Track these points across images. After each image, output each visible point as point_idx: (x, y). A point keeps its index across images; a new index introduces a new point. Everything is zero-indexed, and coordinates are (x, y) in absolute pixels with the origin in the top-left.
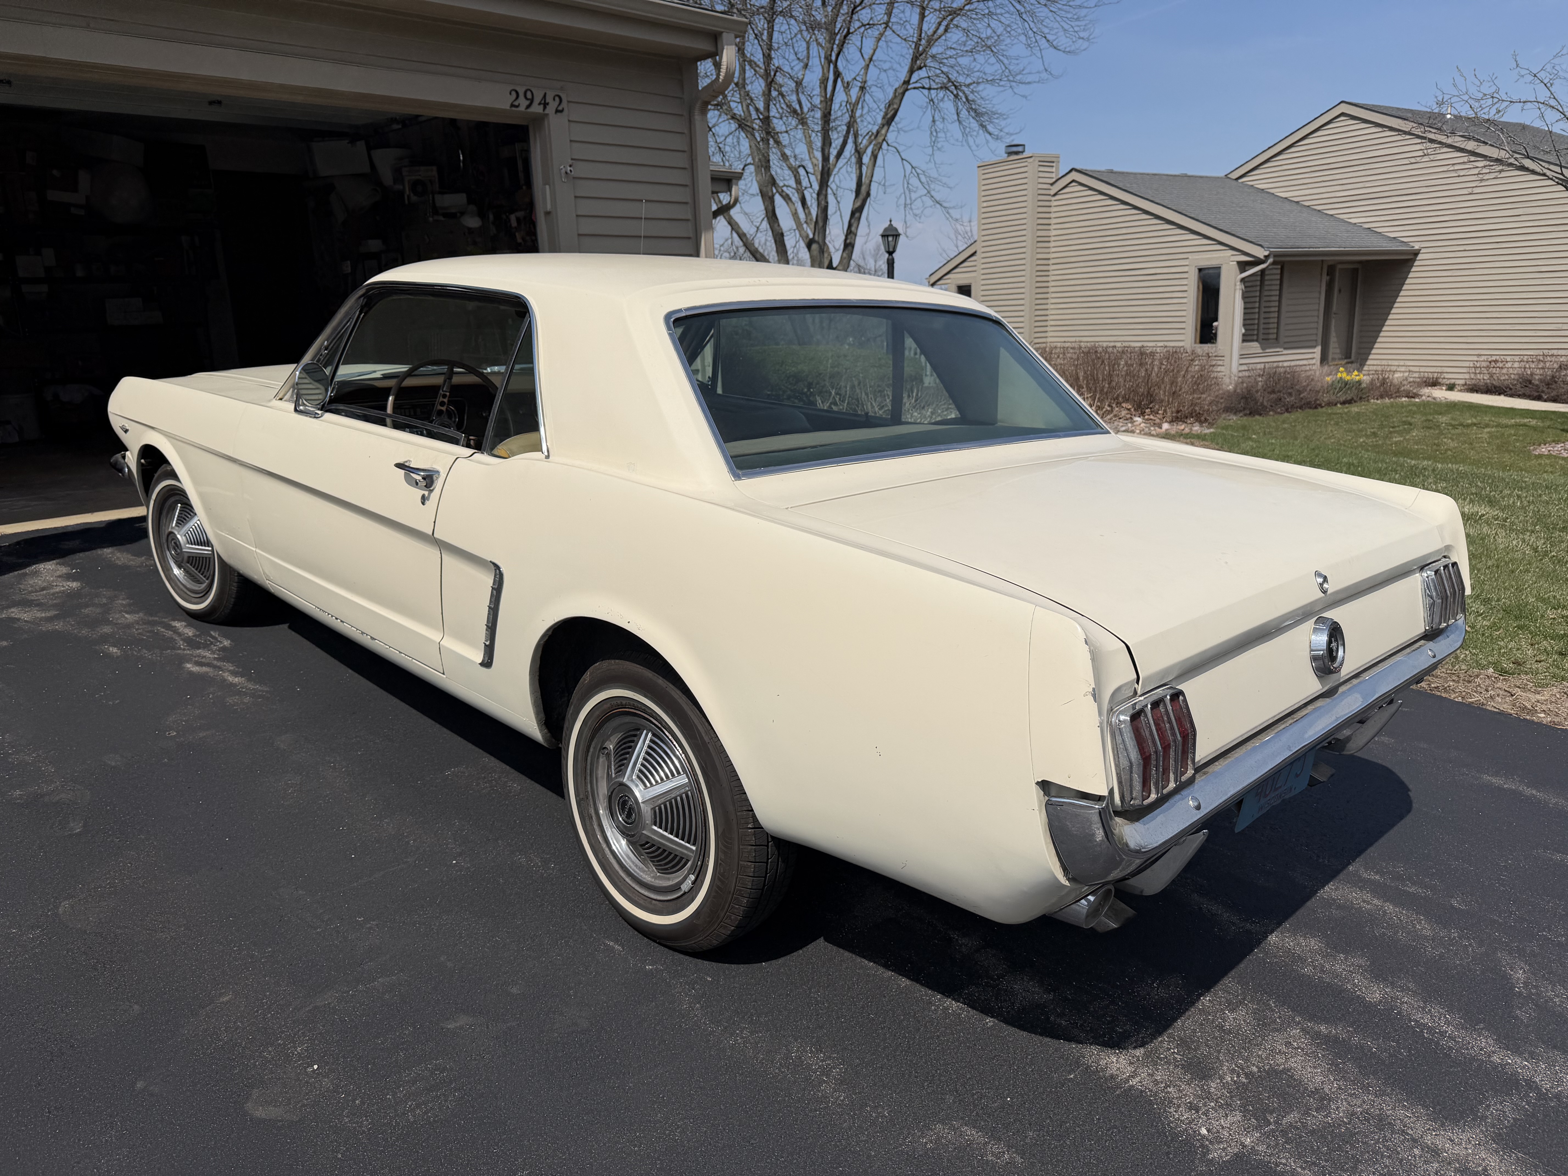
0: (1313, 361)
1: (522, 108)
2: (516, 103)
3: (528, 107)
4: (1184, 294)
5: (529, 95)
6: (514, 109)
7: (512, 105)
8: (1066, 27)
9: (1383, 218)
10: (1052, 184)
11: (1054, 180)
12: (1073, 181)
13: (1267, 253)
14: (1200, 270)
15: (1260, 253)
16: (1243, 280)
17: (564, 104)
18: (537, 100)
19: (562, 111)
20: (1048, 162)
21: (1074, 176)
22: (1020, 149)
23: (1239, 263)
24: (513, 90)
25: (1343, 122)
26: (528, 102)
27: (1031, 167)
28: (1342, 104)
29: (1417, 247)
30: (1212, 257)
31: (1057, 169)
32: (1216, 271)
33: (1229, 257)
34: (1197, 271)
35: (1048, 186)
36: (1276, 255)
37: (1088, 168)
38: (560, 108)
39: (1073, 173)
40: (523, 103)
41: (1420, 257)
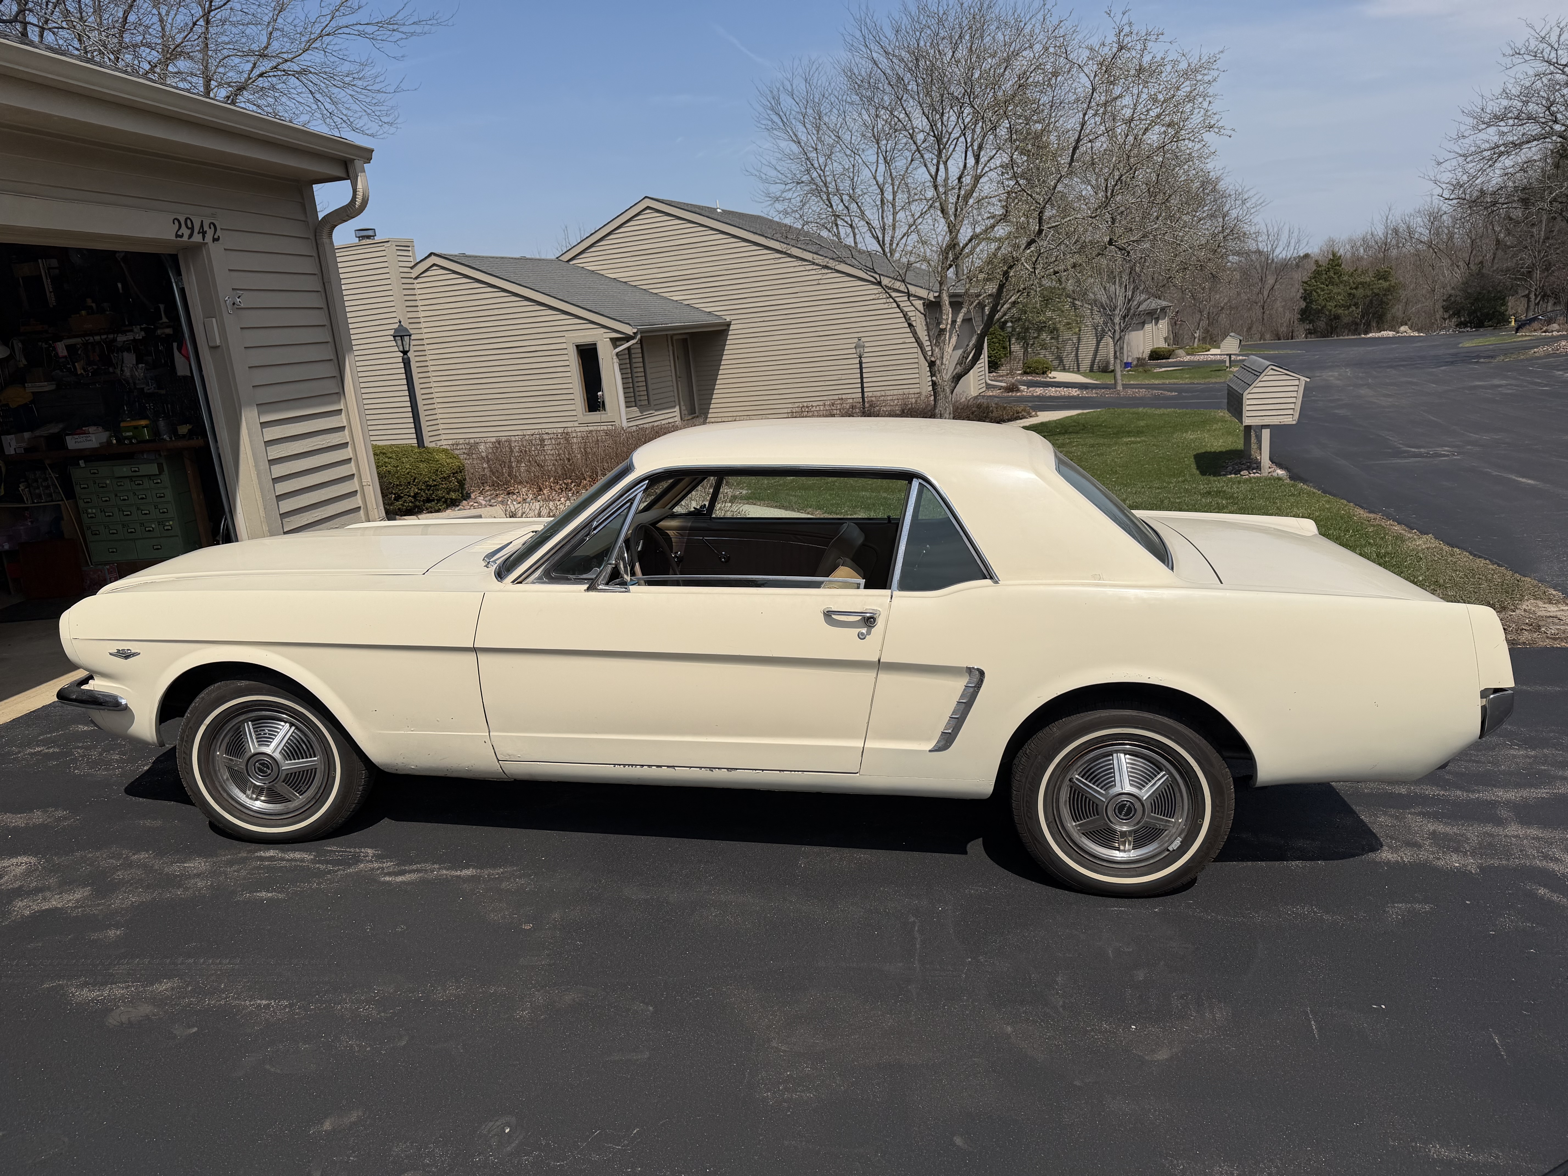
0: (676, 419)
1: (185, 238)
2: (180, 233)
3: (190, 236)
4: (567, 369)
5: (189, 225)
6: (179, 239)
7: (177, 236)
8: (369, 111)
9: (697, 296)
10: (412, 268)
11: (413, 264)
12: (434, 265)
13: (635, 330)
14: (577, 346)
15: (630, 331)
16: (617, 354)
17: (218, 233)
18: (196, 229)
19: (218, 239)
20: (405, 247)
21: (434, 260)
22: (370, 233)
23: (611, 339)
24: (176, 219)
25: (649, 214)
26: (189, 231)
27: (390, 251)
28: (646, 199)
29: (728, 320)
30: (588, 335)
31: (414, 253)
32: (593, 347)
33: (602, 334)
34: (575, 347)
35: (408, 270)
36: (642, 332)
37: (445, 253)
38: (216, 237)
39: (433, 257)
40: (186, 232)
41: (732, 327)
